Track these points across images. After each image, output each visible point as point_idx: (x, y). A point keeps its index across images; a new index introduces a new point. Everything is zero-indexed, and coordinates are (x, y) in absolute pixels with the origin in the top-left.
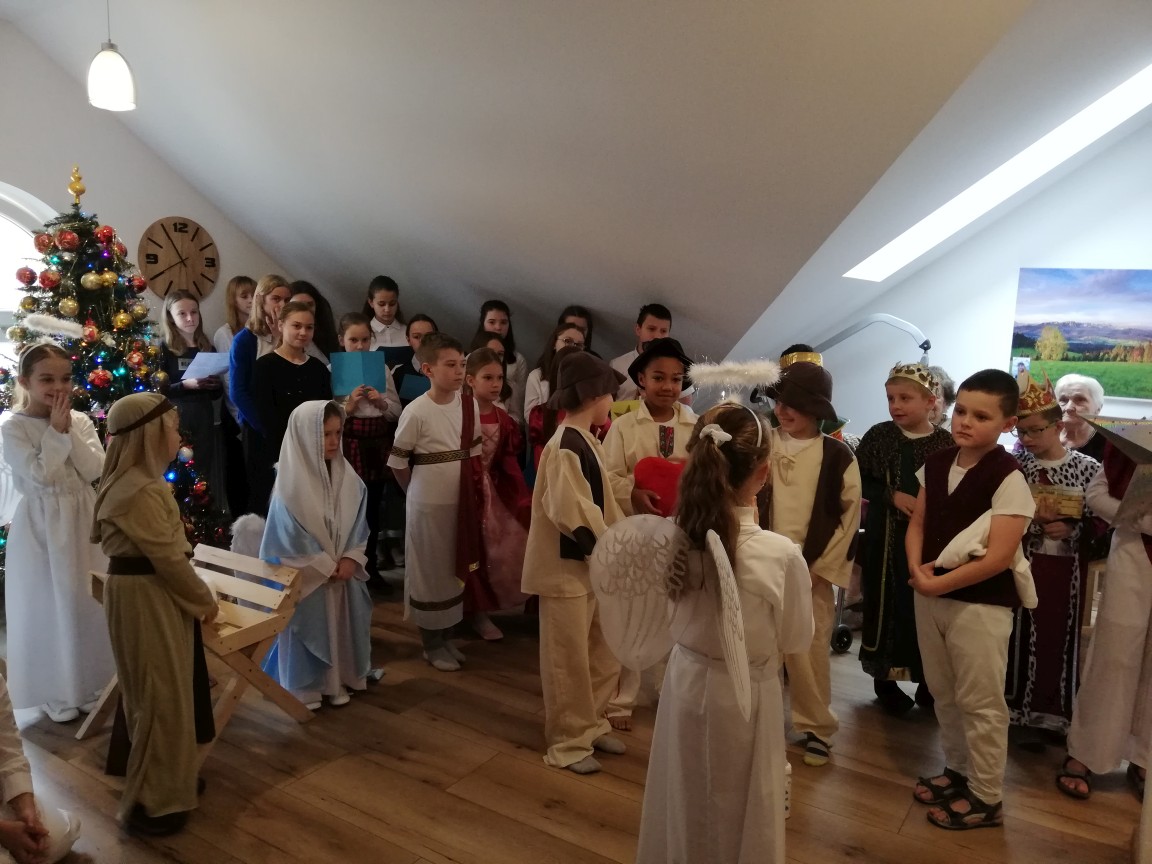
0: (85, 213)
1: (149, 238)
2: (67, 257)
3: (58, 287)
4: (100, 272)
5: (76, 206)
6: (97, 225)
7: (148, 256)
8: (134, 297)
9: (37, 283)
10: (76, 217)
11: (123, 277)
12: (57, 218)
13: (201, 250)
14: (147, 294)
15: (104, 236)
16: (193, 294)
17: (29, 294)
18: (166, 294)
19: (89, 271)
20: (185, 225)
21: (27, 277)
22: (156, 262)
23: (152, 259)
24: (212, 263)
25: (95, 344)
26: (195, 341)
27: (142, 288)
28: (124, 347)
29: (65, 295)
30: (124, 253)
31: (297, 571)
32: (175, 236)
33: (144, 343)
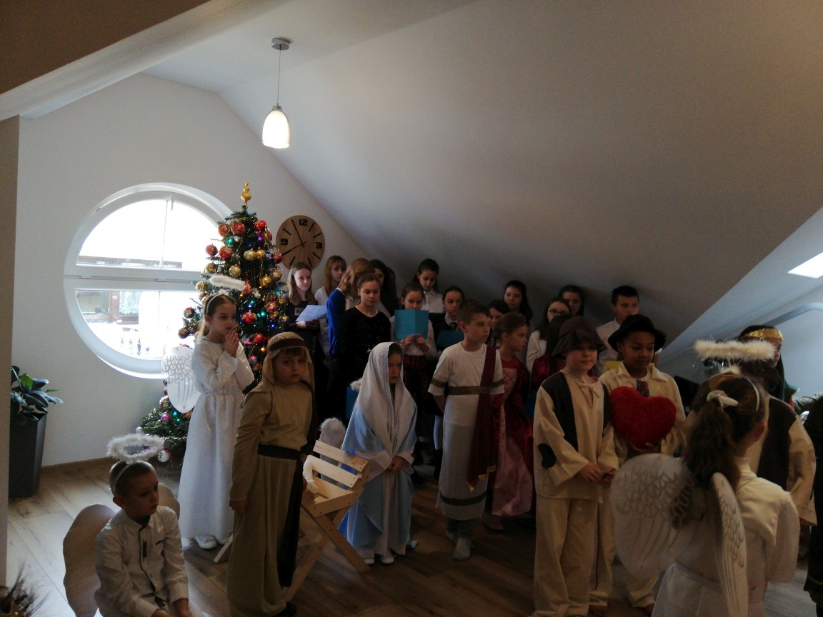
0: (250, 212)
1: (284, 229)
2: (237, 239)
3: (230, 258)
4: (256, 250)
5: (244, 207)
6: (256, 220)
7: (282, 240)
8: (274, 266)
9: (218, 255)
10: (244, 214)
11: (269, 253)
12: (232, 215)
13: (314, 237)
14: (280, 265)
15: (260, 226)
16: (307, 266)
17: (211, 262)
18: (290, 265)
19: (249, 249)
20: (306, 221)
21: (212, 251)
22: (286, 244)
23: (284, 242)
24: (320, 246)
25: (248, 296)
26: (306, 297)
27: (279, 261)
28: (265, 299)
29: (233, 264)
30: (270, 237)
31: (366, 462)
32: (300, 228)
33: (277, 296)
